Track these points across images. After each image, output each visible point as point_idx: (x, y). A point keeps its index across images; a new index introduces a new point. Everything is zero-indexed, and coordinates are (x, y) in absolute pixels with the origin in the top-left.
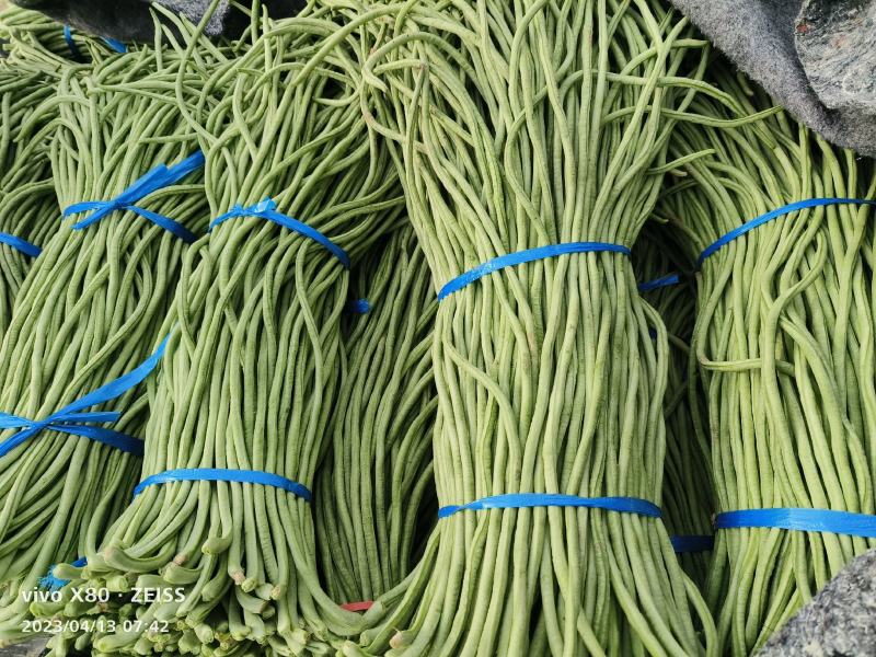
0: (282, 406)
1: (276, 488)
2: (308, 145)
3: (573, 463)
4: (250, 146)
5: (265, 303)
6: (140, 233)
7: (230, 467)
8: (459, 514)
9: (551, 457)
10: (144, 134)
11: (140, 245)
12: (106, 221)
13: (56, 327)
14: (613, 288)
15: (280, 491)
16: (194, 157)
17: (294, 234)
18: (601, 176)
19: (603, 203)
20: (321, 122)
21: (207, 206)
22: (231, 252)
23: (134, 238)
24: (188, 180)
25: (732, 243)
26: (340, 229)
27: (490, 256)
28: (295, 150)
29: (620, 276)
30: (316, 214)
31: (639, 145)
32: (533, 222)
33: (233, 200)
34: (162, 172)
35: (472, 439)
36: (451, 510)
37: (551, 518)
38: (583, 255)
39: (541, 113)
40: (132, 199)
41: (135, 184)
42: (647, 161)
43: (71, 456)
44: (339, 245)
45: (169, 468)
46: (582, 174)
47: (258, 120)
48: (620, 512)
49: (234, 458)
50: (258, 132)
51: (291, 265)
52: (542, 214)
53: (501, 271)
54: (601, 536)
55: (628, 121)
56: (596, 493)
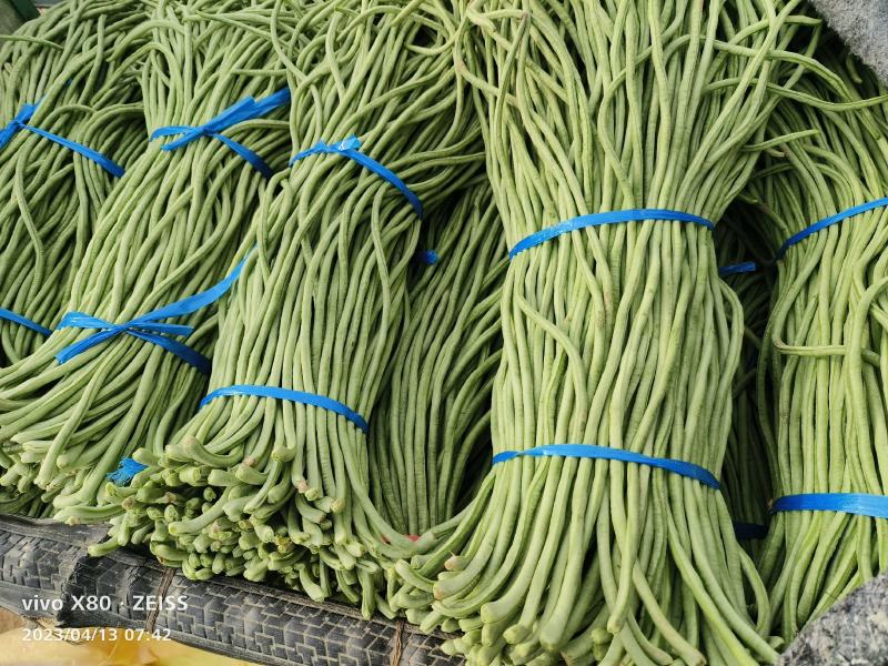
0: (349, 339)
1: (337, 414)
2: (395, 90)
3: (639, 423)
4: (339, 85)
5: (341, 239)
6: (223, 162)
7: (295, 388)
8: (517, 460)
9: (618, 413)
10: (235, 66)
11: (222, 173)
12: (193, 147)
13: (140, 241)
14: (694, 260)
15: (342, 418)
16: (280, 93)
17: (374, 176)
18: (693, 148)
19: (694, 173)
20: (409, 70)
21: (289, 142)
22: (311, 187)
23: (217, 166)
24: (273, 116)
25: (824, 232)
26: (418, 177)
27: (572, 215)
28: (382, 93)
29: (703, 249)
30: (397, 159)
31: (738, 119)
32: (620, 183)
33: (317, 137)
34: (249, 105)
35: (537, 391)
36: (508, 456)
37: (612, 472)
38: (667, 223)
39: (641, 76)
40: (219, 127)
41: (222, 113)
42: (745, 136)
43: (146, 361)
44: (415, 193)
45: (238, 382)
46: (677, 141)
47: (349, 61)
48: (683, 476)
49: (300, 382)
50: (348, 72)
51: (369, 206)
52: (631, 175)
53: (582, 231)
54: (662, 494)
55: (729, 93)
56: (660, 453)
